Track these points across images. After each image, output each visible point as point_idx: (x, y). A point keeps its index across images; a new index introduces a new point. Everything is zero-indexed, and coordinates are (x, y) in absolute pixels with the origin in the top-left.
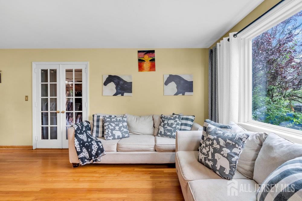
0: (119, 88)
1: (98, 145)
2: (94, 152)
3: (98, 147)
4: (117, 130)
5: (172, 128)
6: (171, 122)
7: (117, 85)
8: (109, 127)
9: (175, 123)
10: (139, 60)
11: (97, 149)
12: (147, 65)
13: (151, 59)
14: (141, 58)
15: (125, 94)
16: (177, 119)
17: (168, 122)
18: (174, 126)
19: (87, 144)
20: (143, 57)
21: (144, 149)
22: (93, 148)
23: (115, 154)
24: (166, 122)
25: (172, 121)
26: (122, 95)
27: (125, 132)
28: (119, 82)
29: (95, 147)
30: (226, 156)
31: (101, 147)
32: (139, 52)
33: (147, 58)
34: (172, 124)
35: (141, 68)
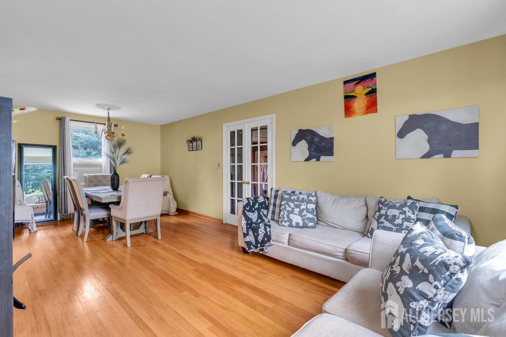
0: (313, 149)
1: (265, 229)
2: (260, 238)
3: (265, 232)
4: (295, 214)
5: (394, 225)
6: (392, 212)
7: (310, 144)
8: (285, 208)
9: (402, 216)
10: (346, 97)
11: (263, 234)
12: (360, 103)
14: (349, 92)
16: (406, 209)
17: (386, 212)
18: (398, 221)
19: (254, 226)
20: (353, 91)
21: (325, 251)
22: (260, 232)
23: (284, 248)
24: (383, 212)
25: (395, 212)
26: (318, 160)
27: (308, 219)
28: (313, 139)
29: (261, 231)
30: (401, 293)
31: (269, 233)
32: (346, 82)
33: (360, 90)
34: (394, 217)
35: (348, 111)
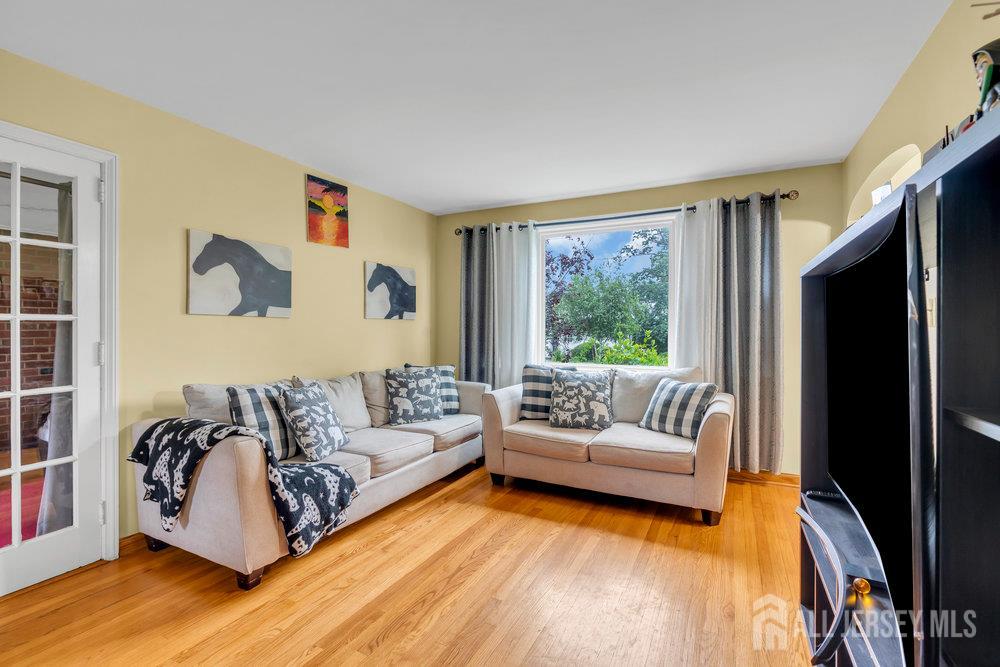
0: (250, 289)
1: (336, 473)
3: (338, 479)
5: (430, 396)
6: (424, 383)
7: (244, 275)
8: (313, 420)
9: (434, 384)
10: (311, 205)
12: (329, 225)
13: (339, 209)
14: (315, 199)
15: (272, 310)
16: (435, 375)
17: (417, 385)
18: (433, 391)
19: (309, 481)
20: (321, 200)
22: (329, 486)
24: (412, 385)
25: (427, 381)
26: (262, 314)
28: (250, 267)
29: (332, 483)
31: (347, 476)
32: (311, 178)
33: (328, 202)
34: (428, 387)
35: (314, 232)
